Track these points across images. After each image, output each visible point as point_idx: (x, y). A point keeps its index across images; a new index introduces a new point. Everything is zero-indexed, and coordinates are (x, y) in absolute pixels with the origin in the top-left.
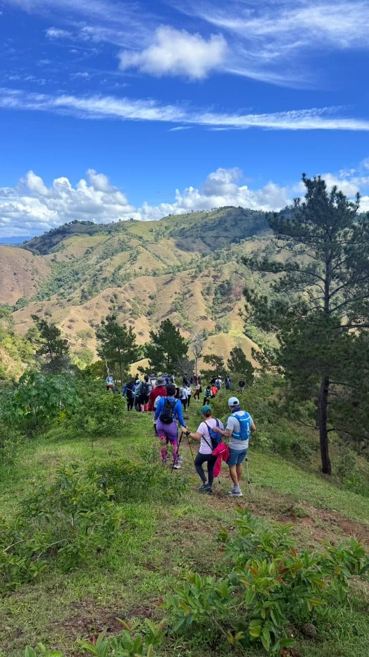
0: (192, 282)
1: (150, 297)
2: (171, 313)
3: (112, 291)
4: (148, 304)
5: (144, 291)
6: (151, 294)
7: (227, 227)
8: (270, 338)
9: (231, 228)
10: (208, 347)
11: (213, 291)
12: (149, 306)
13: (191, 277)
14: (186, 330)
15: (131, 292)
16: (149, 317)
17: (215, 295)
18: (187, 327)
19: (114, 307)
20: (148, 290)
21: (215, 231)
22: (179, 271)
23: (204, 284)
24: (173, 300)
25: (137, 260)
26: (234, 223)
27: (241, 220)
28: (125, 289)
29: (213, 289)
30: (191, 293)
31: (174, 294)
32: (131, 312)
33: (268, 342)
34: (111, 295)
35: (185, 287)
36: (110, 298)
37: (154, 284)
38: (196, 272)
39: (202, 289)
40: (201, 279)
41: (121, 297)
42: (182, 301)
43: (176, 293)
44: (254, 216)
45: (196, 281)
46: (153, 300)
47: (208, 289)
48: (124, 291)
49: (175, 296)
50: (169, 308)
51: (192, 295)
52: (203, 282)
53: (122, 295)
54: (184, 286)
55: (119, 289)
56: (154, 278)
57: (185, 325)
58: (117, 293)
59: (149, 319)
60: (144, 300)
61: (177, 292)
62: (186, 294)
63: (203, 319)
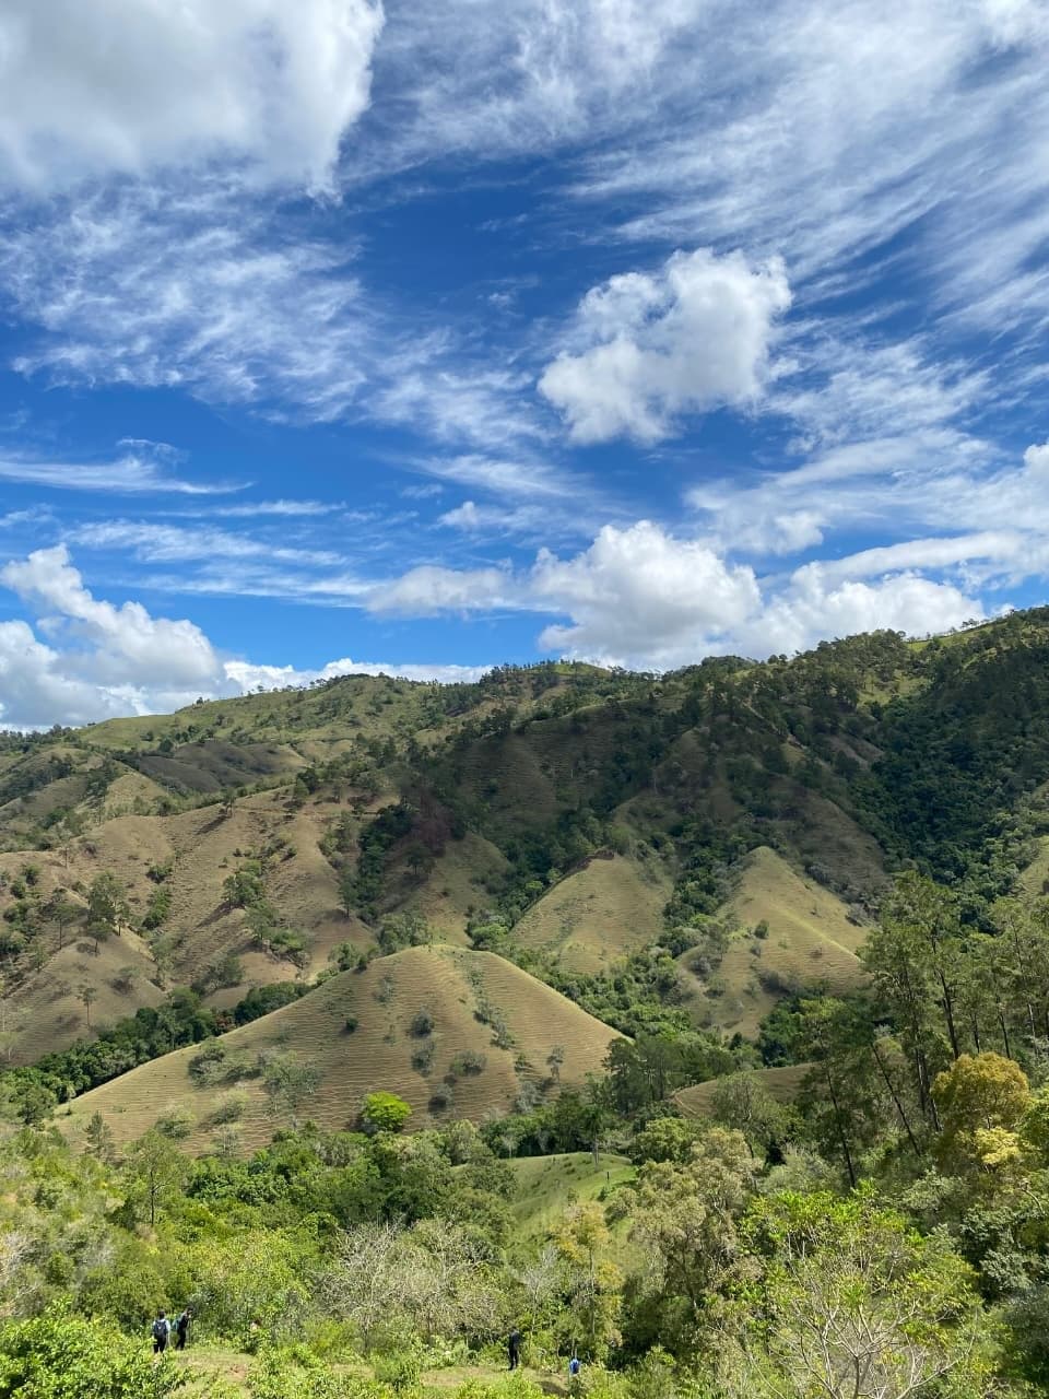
0: (289, 818)
1: (150, 874)
2: (227, 913)
3: (21, 860)
4: (144, 896)
5: (134, 858)
6: (153, 864)
7: (355, 716)
8: (555, 953)
9: (368, 719)
10: (374, 995)
11: (354, 841)
12: (149, 903)
13: (284, 806)
14: (283, 957)
15: (84, 864)
16: (151, 935)
17: (364, 849)
18: (284, 949)
19: (24, 910)
20: (145, 855)
21: (328, 727)
22: (242, 794)
23: (327, 821)
24: (228, 873)
25: (107, 793)
26: (373, 709)
27: (389, 702)
28: (64, 853)
29: (356, 834)
30: (286, 849)
31: (232, 859)
32: (85, 918)
33: (554, 964)
34: (13, 874)
35: (267, 834)
36: (11, 884)
37: (164, 837)
38: (296, 791)
39: (320, 837)
40: (315, 810)
41: (51, 878)
42: (258, 876)
43: (238, 854)
44: (420, 693)
45: (300, 815)
46: (162, 884)
47: (340, 833)
48: (61, 860)
49: (235, 864)
50: (217, 899)
51: (291, 855)
52: (321, 817)
53: (55, 869)
54: (262, 832)
55: (45, 854)
56: (164, 819)
57: (277, 941)
58: (35, 865)
59: (151, 943)
60: (131, 886)
61: (243, 852)
62: (271, 852)
63: (336, 920)
